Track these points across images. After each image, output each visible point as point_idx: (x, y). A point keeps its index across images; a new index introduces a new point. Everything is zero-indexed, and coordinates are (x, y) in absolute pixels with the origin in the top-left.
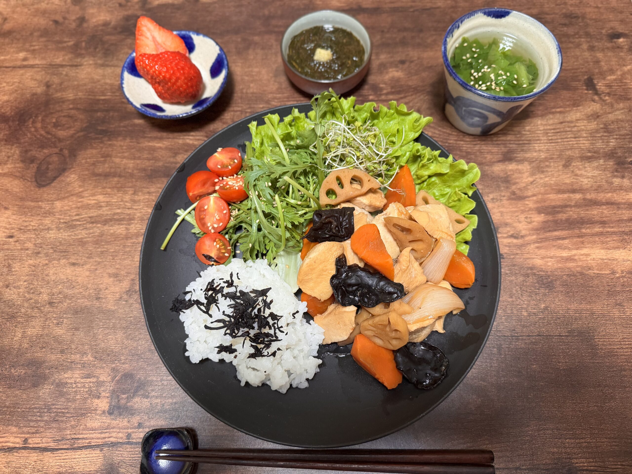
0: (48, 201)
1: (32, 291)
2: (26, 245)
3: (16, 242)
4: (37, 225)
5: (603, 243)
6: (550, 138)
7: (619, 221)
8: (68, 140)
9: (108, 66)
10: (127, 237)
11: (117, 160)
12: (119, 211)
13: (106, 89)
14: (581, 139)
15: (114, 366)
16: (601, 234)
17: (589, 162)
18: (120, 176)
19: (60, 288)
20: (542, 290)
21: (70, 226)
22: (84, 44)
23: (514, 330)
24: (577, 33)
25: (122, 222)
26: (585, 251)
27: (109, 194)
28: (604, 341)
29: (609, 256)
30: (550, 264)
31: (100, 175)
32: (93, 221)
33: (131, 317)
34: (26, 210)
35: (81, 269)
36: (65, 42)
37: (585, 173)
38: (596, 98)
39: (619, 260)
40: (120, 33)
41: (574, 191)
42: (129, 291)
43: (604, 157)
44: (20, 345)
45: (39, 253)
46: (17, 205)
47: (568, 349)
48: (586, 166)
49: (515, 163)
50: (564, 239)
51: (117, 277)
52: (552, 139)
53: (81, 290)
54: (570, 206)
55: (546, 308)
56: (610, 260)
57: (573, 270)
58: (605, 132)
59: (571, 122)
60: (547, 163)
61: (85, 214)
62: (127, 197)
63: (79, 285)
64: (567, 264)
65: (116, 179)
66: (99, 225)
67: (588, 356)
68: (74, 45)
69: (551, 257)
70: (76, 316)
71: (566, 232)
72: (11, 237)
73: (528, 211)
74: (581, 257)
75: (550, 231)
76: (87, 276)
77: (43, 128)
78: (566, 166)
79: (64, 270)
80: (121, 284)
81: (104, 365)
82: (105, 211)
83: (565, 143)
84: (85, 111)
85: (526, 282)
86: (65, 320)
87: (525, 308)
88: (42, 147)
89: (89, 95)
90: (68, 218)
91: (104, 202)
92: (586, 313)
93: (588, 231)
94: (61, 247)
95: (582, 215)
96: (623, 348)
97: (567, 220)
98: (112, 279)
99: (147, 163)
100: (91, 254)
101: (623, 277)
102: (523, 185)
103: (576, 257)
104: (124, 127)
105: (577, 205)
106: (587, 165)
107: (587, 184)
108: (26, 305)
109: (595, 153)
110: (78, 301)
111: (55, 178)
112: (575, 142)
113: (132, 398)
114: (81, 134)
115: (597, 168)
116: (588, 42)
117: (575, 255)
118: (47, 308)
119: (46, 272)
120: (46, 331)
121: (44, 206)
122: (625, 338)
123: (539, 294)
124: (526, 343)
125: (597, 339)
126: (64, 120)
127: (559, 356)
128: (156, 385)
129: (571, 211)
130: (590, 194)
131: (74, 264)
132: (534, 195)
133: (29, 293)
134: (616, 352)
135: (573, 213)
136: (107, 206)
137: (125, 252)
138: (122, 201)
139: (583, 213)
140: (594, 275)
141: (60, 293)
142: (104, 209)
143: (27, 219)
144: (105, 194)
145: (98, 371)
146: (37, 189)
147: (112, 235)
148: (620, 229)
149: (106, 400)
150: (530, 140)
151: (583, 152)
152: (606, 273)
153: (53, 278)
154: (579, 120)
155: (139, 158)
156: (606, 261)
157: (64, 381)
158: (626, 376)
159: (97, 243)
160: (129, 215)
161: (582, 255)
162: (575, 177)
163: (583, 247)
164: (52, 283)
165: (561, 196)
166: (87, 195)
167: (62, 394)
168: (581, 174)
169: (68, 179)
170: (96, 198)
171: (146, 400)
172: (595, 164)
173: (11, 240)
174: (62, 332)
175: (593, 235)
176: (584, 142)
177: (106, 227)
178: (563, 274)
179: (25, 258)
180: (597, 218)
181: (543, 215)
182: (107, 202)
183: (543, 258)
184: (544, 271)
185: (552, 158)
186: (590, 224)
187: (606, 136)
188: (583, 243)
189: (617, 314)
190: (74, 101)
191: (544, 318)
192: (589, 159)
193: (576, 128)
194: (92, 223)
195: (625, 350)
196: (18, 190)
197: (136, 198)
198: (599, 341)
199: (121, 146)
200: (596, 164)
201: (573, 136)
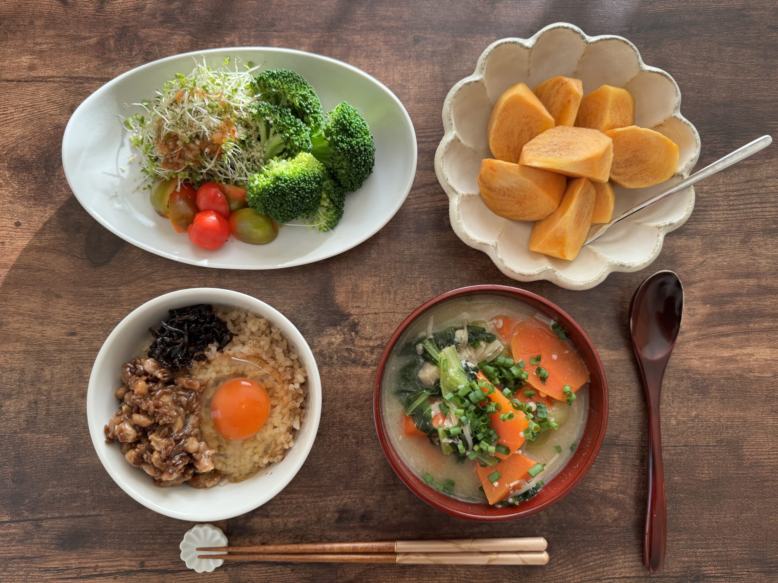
0: (110, 286)
3: (81, 340)
6: (731, 203)
14: (768, 205)
20: (696, 396)
26: (749, 350)
28: (752, 451)
30: (708, 365)
34: (83, 298)
41: (748, 276)
46: (71, 292)
47: (714, 459)
49: (685, 237)
50: (728, 335)
52: (733, 205)
54: (741, 295)
57: (732, 372)
59: (760, 180)
60: (723, 238)
64: (727, 366)
67: (733, 467)
69: (711, 358)
71: (732, 327)
72: (73, 334)
74: (744, 357)
75: (713, 326)
78: (744, 242)
83: (748, 210)
85: (680, 387)
87: (675, 416)
92: (738, 422)
93: (757, 325)
95: (753, 306)
96: (769, 458)
97: (735, 312)
102: (692, 267)
103: (738, 358)
105: (749, 294)
112: (759, 210)
117: (737, 355)
121: (105, 293)
122: (774, 448)
123: (692, 400)
124: (670, 454)
125: (745, 448)
127: (704, 467)
129: (741, 301)
134: (763, 462)
135: (742, 304)
140: (754, 378)
143: (88, 311)
146: (92, 270)
150: (707, 206)
151: (767, 223)
152: (768, 375)
154: (769, 178)
156: (769, 362)
158: (768, 487)
161: (745, 355)
162: (752, 257)
163: (748, 346)
165: (732, 282)
168: (760, 253)
173: (74, 338)
175: (762, 331)
183: (701, 359)
184: (700, 374)
185: (729, 232)
186: (761, 317)
188: (748, 340)
189: (771, 421)
191: (693, 427)
193: (764, 189)
195: (772, 461)
196: (67, 271)
201: (758, 200)
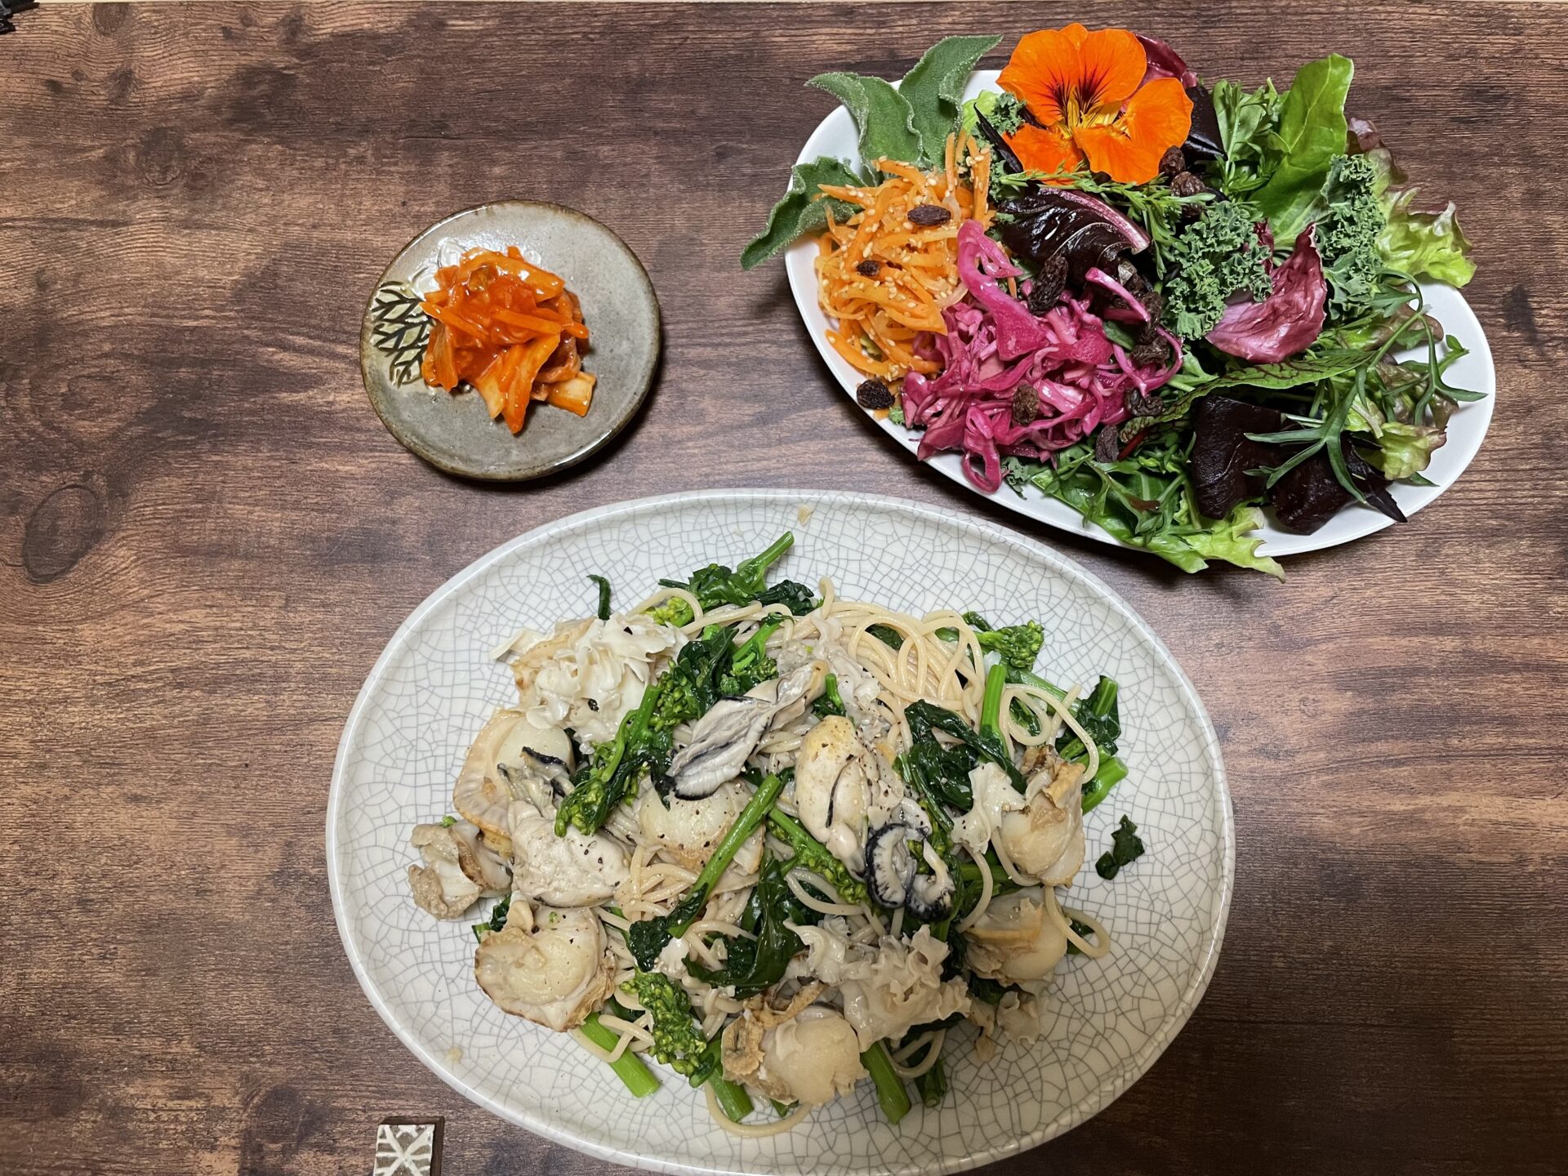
1: (34, 869)
2: (11, 744)
4: (36, 689)
5: (1503, 777)
7: (1551, 716)
8: (104, 449)
9: (199, 226)
10: (270, 728)
11: (239, 510)
12: (247, 654)
13: (198, 298)
15: (246, 1068)
16: (1501, 752)
17: (1489, 546)
18: (247, 556)
19: (103, 861)
21: (121, 693)
22: (131, 156)
23: (1248, 1006)
24: (1497, 150)
25: (258, 686)
27: (220, 606)
29: (1514, 815)
31: (195, 551)
32: (181, 680)
33: (287, 943)
35: (155, 813)
36: (84, 150)
37: (1474, 578)
38: (1531, 353)
39: (1539, 827)
40: (230, 123)
42: (280, 873)
43: (1532, 531)
44: (16, 1009)
45: (44, 766)
48: (1481, 556)
51: (245, 836)
53: (159, 871)
55: (1335, 951)
56: (1514, 824)
58: (1543, 457)
61: (162, 661)
62: (269, 617)
63: (152, 855)
65: (236, 564)
66: (197, 693)
68: (105, 158)
70: (148, 937)
73: (1313, 680)
76: (173, 833)
77: (38, 410)
79: (112, 814)
80: (260, 855)
81: (224, 1067)
82: (210, 654)
84: (144, 360)
86: (121, 948)
88: (36, 466)
89: (154, 315)
90: (116, 671)
91: (208, 628)
94: (100, 752)
98: (234, 841)
99: (318, 521)
100: (178, 772)
101: (1543, 873)
104: (252, 413)
106: (1483, 553)
107: (1478, 610)
108: (20, 903)
109: (1509, 518)
110: (152, 898)
111: (75, 557)
113: (296, 1151)
114: (138, 430)
115: (1510, 562)
116: (1527, 178)
118: (75, 916)
119: (67, 819)
120: (75, 977)
126: (90, 389)
128: (353, 1121)
130: (1484, 638)
131: (136, 799)
132: (1330, 638)
133: (26, 873)
136: (215, 642)
137: (266, 769)
138: (255, 626)
139: (1456, 691)
141: (104, 876)
142: (210, 648)
144: (211, 607)
145: (209, 1082)
147: (231, 720)
148: (1552, 742)
149: (233, 1155)
153: (85, 835)
155: (296, 505)
157: (128, 1103)
159: (194, 742)
160: (275, 665)
164: (82, 847)
166: (162, 608)
167: (125, 1137)
169: (111, 562)
170: (186, 617)
171: (329, 1158)
172: (1506, 551)
174: (117, 977)
176: (1483, 485)
177: (216, 699)
178: (1388, 859)
179: (11, 780)
180: (1494, 708)
181: (1349, 694)
182: (216, 629)
187: (1545, 469)
190: (112, 332)
192: (1491, 536)
194: (180, 686)
197: (293, 618)
198: (1463, 1042)
199: (245, 468)
200: (1509, 552)
